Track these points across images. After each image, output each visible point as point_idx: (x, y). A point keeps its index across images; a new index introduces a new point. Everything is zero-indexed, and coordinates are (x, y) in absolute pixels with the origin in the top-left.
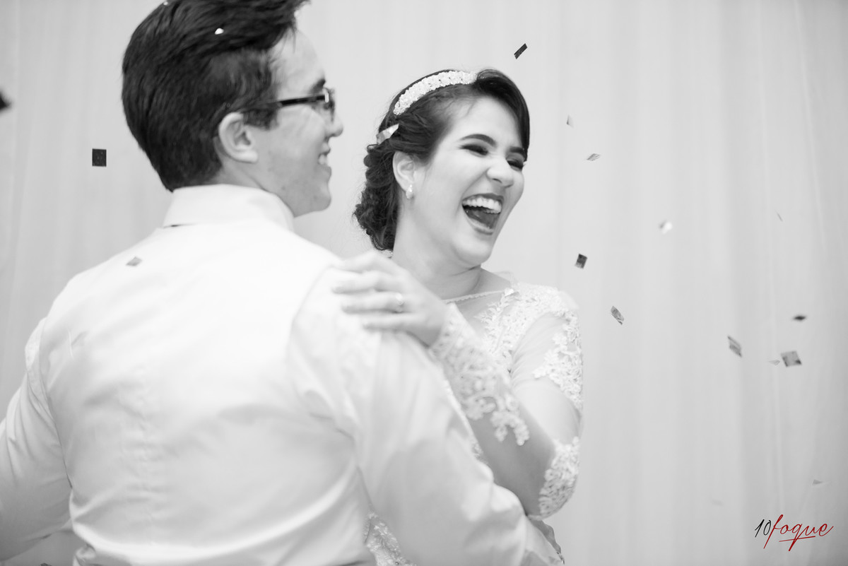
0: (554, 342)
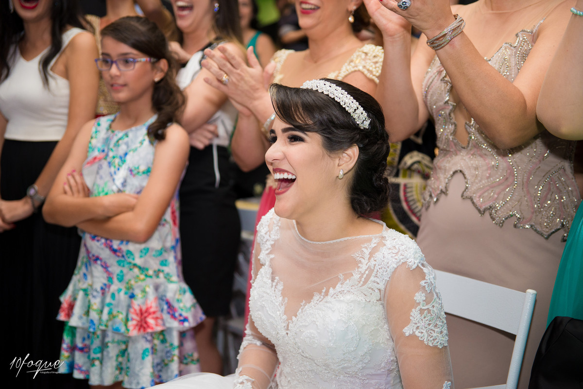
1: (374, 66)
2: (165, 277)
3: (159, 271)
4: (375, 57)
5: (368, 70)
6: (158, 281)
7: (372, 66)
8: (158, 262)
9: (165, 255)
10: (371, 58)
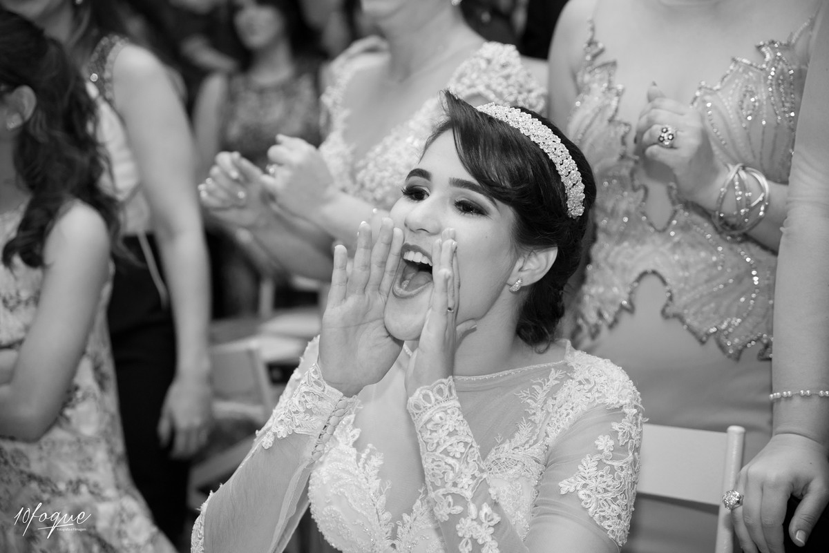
0: (597, 447)
1: (505, 83)
2: (92, 493)
3: (79, 482)
4: (504, 66)
5: (495, 92)
6: (78, 500)
7: (500, 84)
8: (74, 465)
9: (89, 450)
10: (497, 67)
